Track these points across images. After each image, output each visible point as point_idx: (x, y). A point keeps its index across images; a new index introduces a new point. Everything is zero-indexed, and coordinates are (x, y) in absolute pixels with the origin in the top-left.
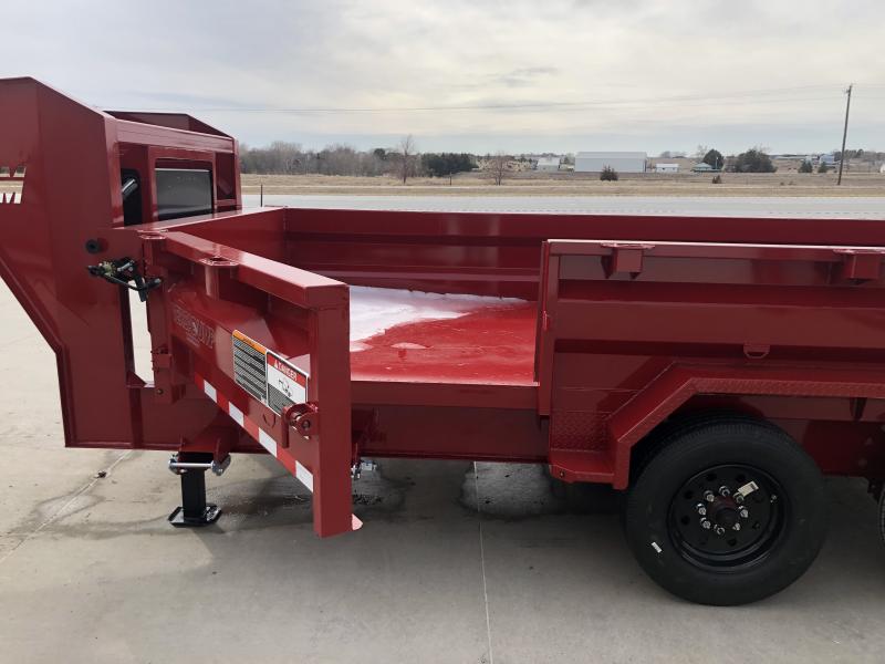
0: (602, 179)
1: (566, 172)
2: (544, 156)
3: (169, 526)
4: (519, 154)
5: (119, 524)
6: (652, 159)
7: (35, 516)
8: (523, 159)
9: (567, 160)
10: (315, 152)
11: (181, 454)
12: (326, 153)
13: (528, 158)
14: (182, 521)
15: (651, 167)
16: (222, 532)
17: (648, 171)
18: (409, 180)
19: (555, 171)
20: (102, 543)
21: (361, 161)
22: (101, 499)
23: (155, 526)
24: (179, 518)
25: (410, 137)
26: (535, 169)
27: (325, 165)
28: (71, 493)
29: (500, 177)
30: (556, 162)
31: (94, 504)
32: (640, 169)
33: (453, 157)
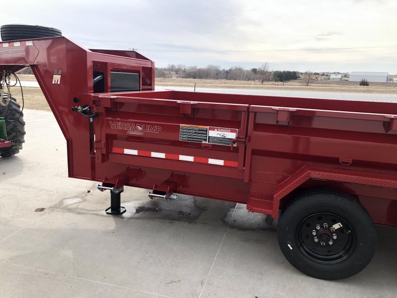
0: (361, 85)
1: (344, 81)
2: (334, 73)
3: (104, 213)
4: (322, 72)
5: (87, 210)
6: (391, 76)
7: (61, 203)
8: (323, 75)
9: (346, 76)
10: (226, 70)
11: (103, 183)
12: (230, 70)
13: (326, 74)
14: (110, 212)
15: (390, 80)
16: (123, 218)
17: (388, 82)
18: (265, 83)
19: (339, 80)
20: (78, 215)
21: (245, 74)
22: (85, 200)
23: (100, 213)
24: (110, 211)
25: (266, 63)
26: (329, 79)
27: (229, 76)
28: (75, 197)
29: (308, 83)
30: (339, 76)
31: (82, 202)
32: (384, 81)
33: (289, 72)
